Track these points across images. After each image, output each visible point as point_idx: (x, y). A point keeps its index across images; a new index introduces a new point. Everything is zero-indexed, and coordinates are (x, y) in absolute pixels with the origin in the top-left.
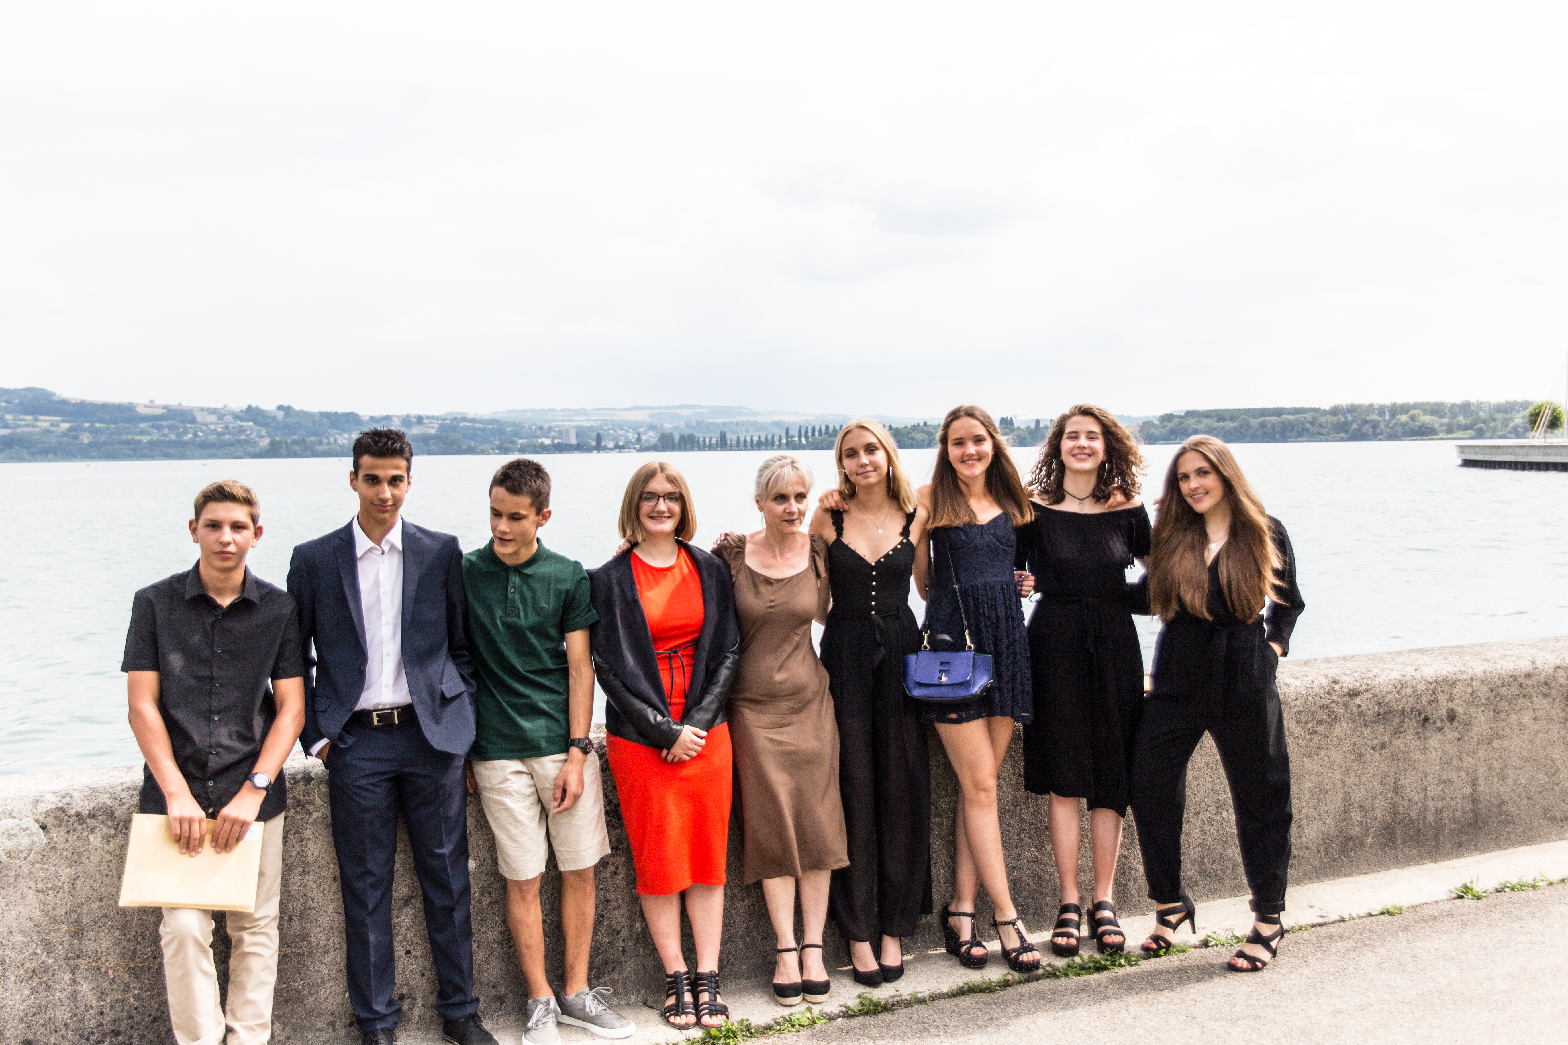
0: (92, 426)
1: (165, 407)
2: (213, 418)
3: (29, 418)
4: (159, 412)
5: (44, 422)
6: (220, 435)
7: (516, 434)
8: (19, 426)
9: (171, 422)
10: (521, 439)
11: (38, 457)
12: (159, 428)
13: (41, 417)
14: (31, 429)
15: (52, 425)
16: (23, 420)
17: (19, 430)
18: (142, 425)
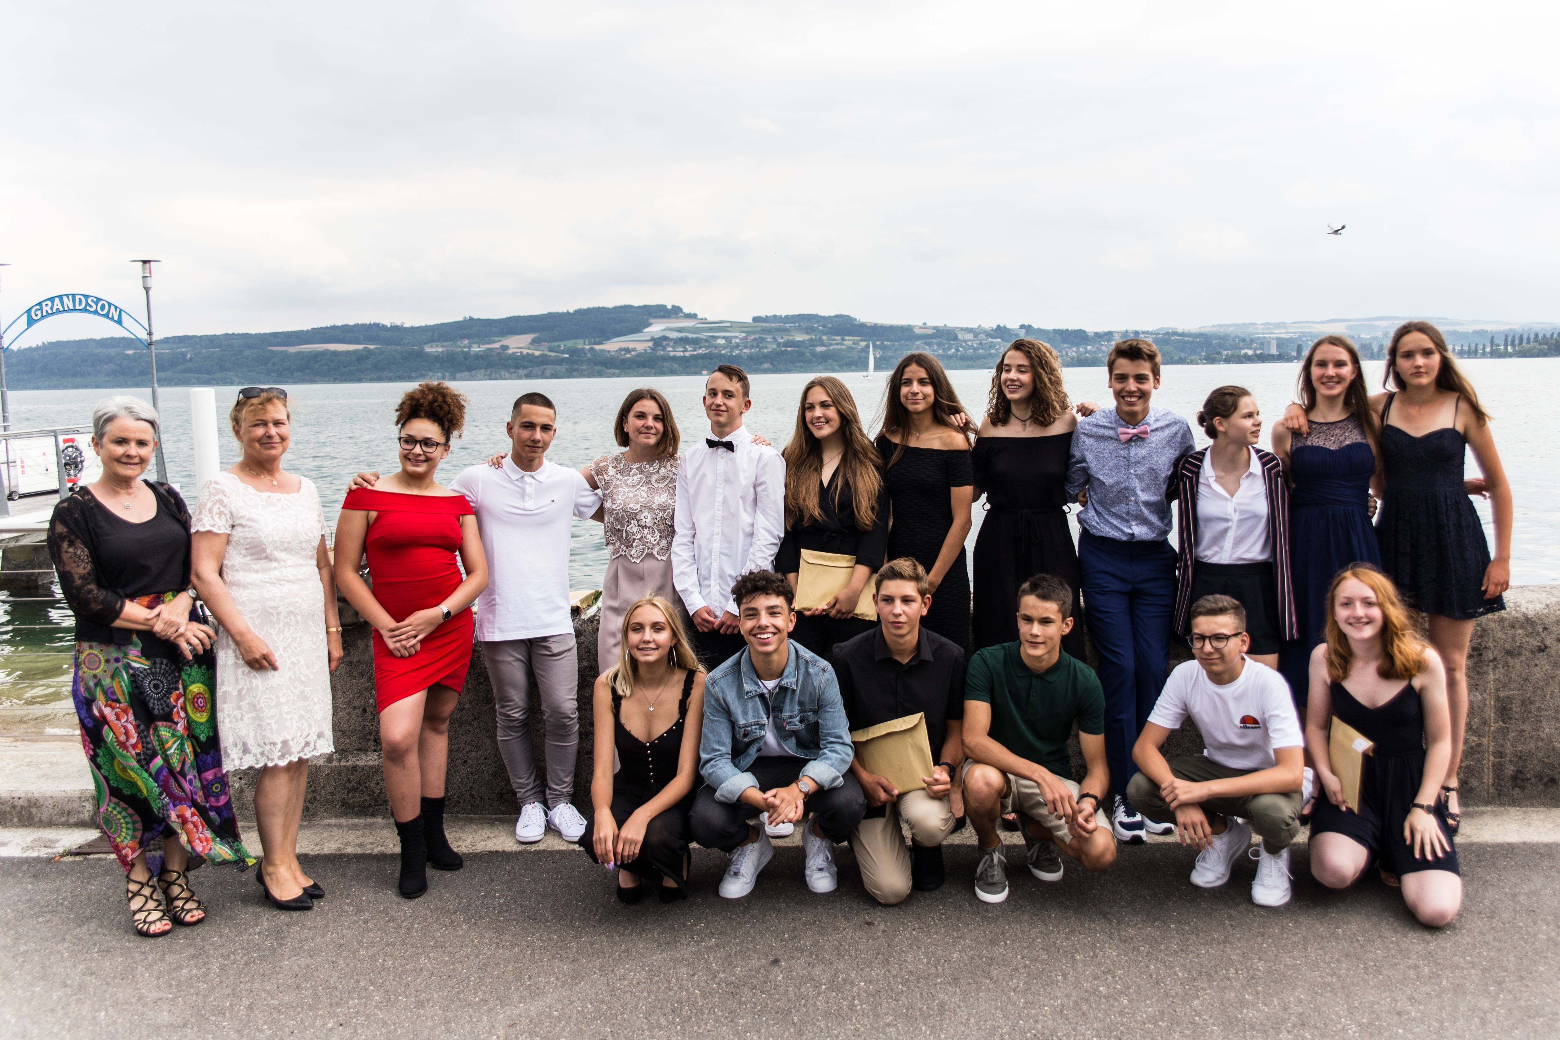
0: (883, 343)
1: (934, 328)
2: (970, 336)
3: (839, 338)
4: (930, 332)
5: (849, 341)
6: (975, 349)
7: (1221, 346)
8: (831, 345)
9: (939, 340)
10: (1225, 350)
11: (845, 368)
12: (929, 344)
13: (846, 338)
14: (840, 347)
15: (854, 343)
16: (834, 340)
17: (832, 348)
18: (917, 343)
